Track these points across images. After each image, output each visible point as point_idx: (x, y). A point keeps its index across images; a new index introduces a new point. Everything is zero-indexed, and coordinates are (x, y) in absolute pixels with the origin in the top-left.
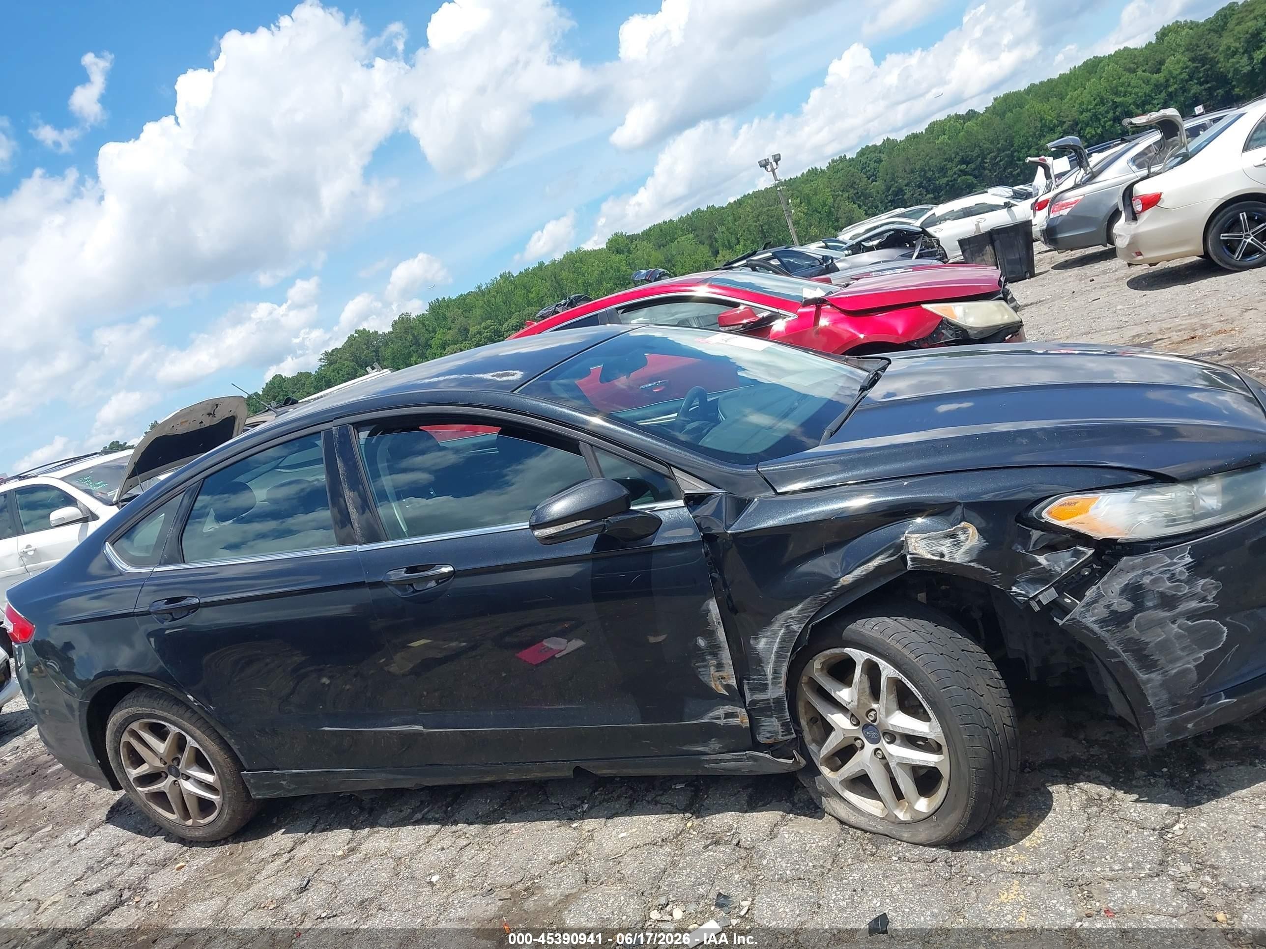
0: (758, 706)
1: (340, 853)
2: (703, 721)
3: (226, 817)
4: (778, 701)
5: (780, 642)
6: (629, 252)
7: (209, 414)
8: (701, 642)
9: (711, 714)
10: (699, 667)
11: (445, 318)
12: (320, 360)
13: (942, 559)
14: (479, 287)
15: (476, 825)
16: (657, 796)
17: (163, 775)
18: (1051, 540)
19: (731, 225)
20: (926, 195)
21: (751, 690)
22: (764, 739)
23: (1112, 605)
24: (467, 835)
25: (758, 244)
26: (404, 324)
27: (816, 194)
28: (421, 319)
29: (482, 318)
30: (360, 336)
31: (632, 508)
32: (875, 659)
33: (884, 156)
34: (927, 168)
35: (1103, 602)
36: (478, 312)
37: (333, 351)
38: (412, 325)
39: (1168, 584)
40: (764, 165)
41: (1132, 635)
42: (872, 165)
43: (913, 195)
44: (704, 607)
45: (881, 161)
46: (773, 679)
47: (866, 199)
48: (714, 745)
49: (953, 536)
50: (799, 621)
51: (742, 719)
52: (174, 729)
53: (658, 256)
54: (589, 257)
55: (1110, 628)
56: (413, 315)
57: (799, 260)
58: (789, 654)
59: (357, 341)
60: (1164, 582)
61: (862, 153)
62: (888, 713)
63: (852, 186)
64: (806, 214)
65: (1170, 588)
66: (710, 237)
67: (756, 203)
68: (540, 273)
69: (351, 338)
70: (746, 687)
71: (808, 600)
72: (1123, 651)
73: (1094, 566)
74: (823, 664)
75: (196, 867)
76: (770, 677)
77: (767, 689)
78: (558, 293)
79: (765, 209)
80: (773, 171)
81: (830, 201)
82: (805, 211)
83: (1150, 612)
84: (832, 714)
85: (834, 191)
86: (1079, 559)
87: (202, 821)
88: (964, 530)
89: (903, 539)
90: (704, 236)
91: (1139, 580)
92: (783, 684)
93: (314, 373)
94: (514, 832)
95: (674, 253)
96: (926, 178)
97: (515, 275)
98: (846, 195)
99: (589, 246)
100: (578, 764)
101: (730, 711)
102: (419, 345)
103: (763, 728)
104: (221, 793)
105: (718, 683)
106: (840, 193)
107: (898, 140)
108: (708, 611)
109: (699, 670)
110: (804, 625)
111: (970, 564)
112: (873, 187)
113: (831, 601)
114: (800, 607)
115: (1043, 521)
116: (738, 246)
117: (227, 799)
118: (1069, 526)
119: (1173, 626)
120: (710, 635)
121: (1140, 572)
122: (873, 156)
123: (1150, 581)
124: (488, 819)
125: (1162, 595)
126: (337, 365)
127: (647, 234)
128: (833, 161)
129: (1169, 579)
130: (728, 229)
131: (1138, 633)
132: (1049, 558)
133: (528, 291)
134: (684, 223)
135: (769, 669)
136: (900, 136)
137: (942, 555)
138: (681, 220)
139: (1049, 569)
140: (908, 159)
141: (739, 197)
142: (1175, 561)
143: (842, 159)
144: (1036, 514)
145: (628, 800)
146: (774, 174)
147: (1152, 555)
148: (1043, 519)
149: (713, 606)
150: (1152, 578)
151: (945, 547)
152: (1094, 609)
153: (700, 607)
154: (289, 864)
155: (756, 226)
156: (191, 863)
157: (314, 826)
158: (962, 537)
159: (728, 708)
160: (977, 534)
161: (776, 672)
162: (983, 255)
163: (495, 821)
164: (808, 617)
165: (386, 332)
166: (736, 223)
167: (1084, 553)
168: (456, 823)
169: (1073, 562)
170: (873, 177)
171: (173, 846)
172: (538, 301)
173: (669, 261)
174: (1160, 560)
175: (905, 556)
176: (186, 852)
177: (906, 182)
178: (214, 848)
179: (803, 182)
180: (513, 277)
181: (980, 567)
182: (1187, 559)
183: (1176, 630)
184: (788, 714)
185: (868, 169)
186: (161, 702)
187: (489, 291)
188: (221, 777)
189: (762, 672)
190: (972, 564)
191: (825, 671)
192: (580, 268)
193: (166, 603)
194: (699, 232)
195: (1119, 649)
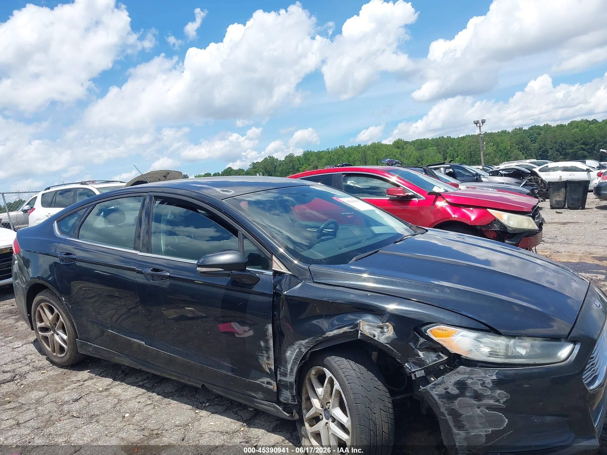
0: (282, 383)
1: (101, 389)
2: (257, 382)
3: (68, 357)
4: (291, 383)
5: (296, 355)
6: (403, 149)
7: (164, 176)
8: (262, 344)
9: (261, 380)
10: (259, 355)
11: (309, 160)
12: (250, 165)
13: (374, 338)
14: (328, 149)
15: (160, 396)
16: (239, 410)
17: (49, 329)
18: (430, 345)
19: (456, 148)
20: (559, 156)
21: (280, 374)
22: (283, 400)
23: (448, 388)
24: (153, 400)
25: (467, 159)
26: (290, 158)
27: (502, 143)
28: (298, 158)
29: (325, 164)
30: (270, 159)
31: (247, 269)
32: (334, 378)
33: (542, 132)
34: (563, 143)
35: (443, 386)
36: (324, 160)
37: (256, 163)
38: (294, 160)
39: (480, 387)
40: (476, 123)
41: (454, 408)
42: (535, 135)
43: (553, 154)
44: (266, 327)
45: (540, 134)
46: (290, 372)
47: (527, 151)
48: (260, 395)
49: (382, 328)
50: (306, 348)
51: (273, 387)
52: (56, 311)
53: (416, 154)
54: (383, 147)
55: (444, 400)
56: (295, 155)
57: (464, 172)
58: (299, 362)
59: (268, 161)
60: (478, 385)
61: (531, 128)
62: (333, 407)
63: (522, 143)
64: (495, 151)
65: (480, 389)
66: (444, 151)
67: (471, 140)
68: (358, 149)
69: (266, 159)
70: (278, 372)
71: (311, 338)
72: (448, 414)
73: (446, 365)
74: (316, 372)
75: (48, 375)
76: (289, 371)
77: (287, 376)
78: (363, 160)
79: (475, 144)
80: (480, 127)
81: (509, 148)
82: (495, 149)
83: (467, 398)
84: (314, 399)
85: (512, 144)
86: (439, 359)
87: (59, 355)
88: (388, 327)
89: (358, 322)
90: (441, 150)
91: (465, 380)
92: (294, 377)
93: (245, 170)
94: (172, 405)
95: (425, 154)
96: (561, 147)
97: (346, 148)
98: (517, 147)
99: (384, 142)
100: (204, 383)
101: (269, 381)
102: (294, 169)
103: (283, 394)
104: (68, 345)
105: (266, 366)
106: (515, 145)
107: (552, 126)
108: (267, 329)
109: (259, 357)
110: (307, 350)
111: (386, 345)
112: (533, 146)
113: (321, 342)
114: (307, 341)
115: (427, 334)
116: (457, 158)
117: (69, 349)
118: (438, 341)
119: (477, 409)
120: (266, 341)
121: (467, 376)
122: (537, 131)
123: (471, 383)
124: (166, 395)
125: (475, 391)
126: (256, 170)
127: (414, 143)
128: (516, 129)
129: (481, 385)
130: (454, 149)
131: (458, 407)
132: (425, 354)
133: (350, 156)
134: (434, 141)
135: (289, 367)
136: (554, 124)
137: (374, 336)
138: (433, 139)
139: (423, 360)
140: (555, 136)
141: (464, 136)
142: (487, 376)
143: (521, 129)
144: (424, 330)
145: (226, 408)
146: (480, 128)
147: (476, 369)
148: (427, 333)
149: (270, 327)
150: (472, 381)
151: (377, 332)
152: (438, 388)
153: (265, 326)
154: (80, 387)
155: (468, 151)
156: (48, 372)
157: (101, 373)
158: (386, 330)
159: (269, 380)
160: (393, 330)
161: (291, 369)
162: (559, 192)
163: (168, 398)
164: (310, 347)
165: (282, 160)
166: (459, 147)
167: (442, 357)
168: (153, 392)
169: (436, 360)
170: (534, 141)
171: (47, 362)
172: (353, 162)
173: (421, 157)
174: (480, 373)
175: (358, 331)
176: (50, 367)
177: (550, 147)
178: (61, 369)
179: (497, 136)
180: (345, 148)
181: (391, 348)
182: (493, 377)
183: (479, 412)
184: (295, 391)
185: (532, 137)
186: (54, 297)
187: (332, 152)
188: (69, 338)
189: (286, 367)
190: (388, 345)
191: (317, 376)
192: (377, 151)
193: (65, 254)
194: (439, 147)
195: (446, 413)
